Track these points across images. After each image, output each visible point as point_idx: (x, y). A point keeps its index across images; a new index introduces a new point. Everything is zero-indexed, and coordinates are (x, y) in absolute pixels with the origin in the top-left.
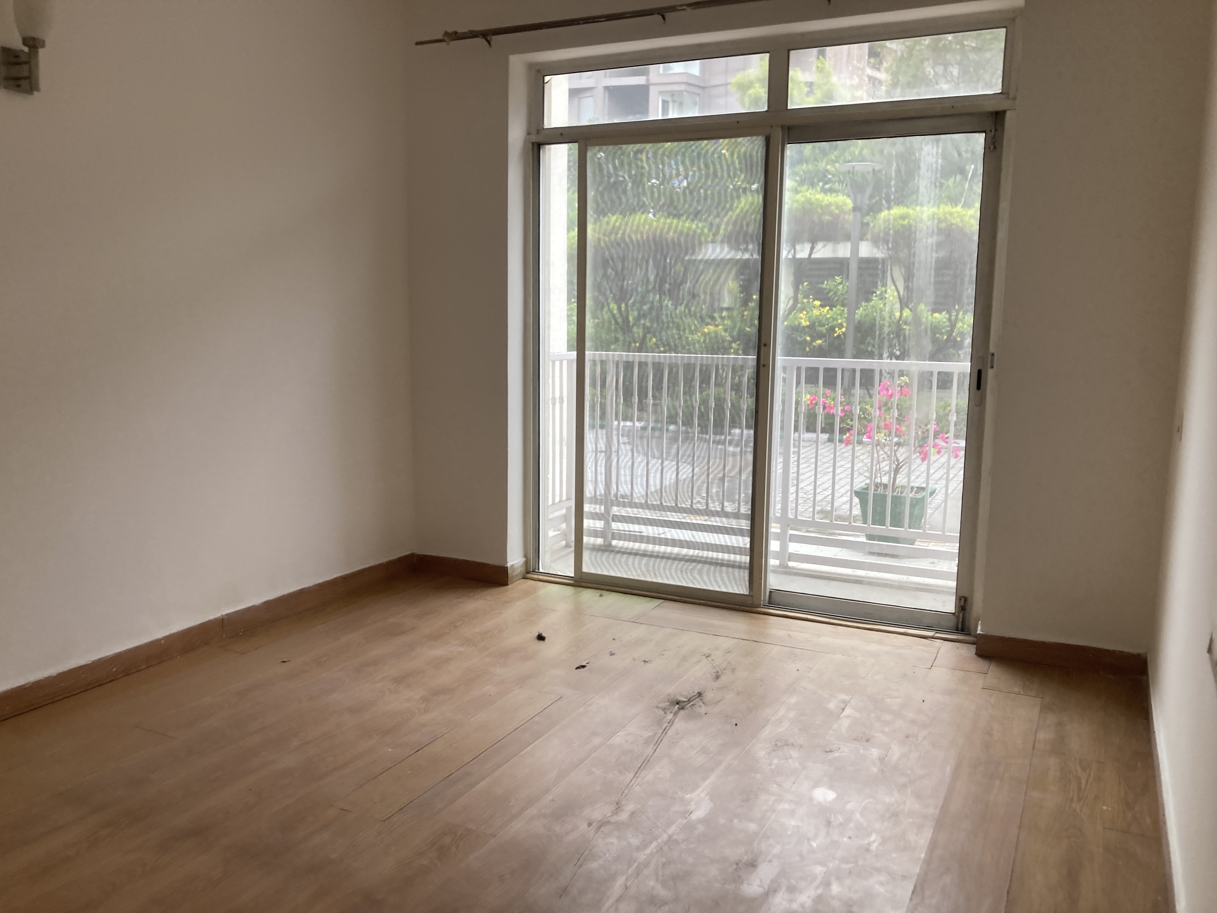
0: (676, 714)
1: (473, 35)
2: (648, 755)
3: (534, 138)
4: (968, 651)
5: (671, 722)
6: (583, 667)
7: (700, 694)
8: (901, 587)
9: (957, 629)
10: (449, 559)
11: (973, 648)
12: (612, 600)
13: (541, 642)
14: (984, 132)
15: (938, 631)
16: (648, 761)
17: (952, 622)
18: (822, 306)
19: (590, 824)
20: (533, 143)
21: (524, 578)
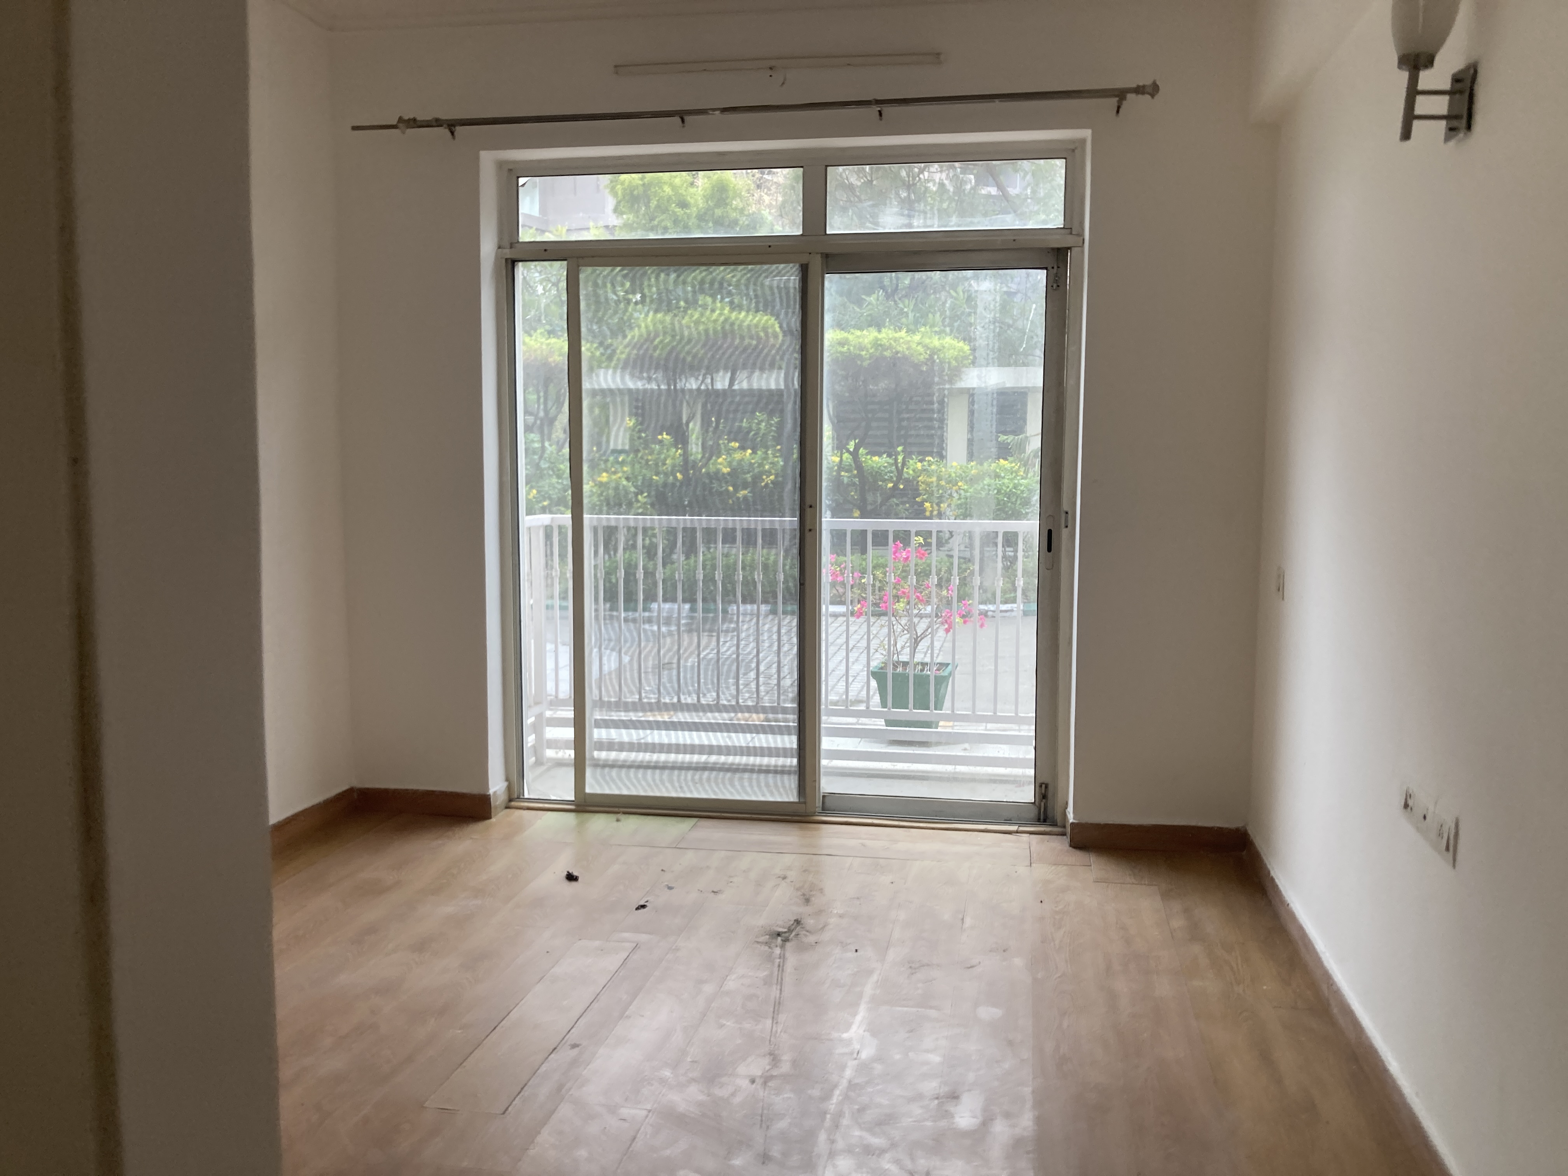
0: (782, 947)
1: (437, 123)
2: (775, 997)
3: (508, 253)
4: (1058, 845)
5: (782, 957)
6: (643, 906)
7: (798, 922)
8: (954, 779)
9: (1039, 820)
10: (406, 791)
11: (1066, 840)
12: (631, 824)
13: (574, 883)
14: (1046, 268)
15: (1020, 825)
16: (779, 1003)
17: (1033, 813)
18: (743, 448)
19: (753, 1081)
20: (506, 260)
21: (507, 807)
